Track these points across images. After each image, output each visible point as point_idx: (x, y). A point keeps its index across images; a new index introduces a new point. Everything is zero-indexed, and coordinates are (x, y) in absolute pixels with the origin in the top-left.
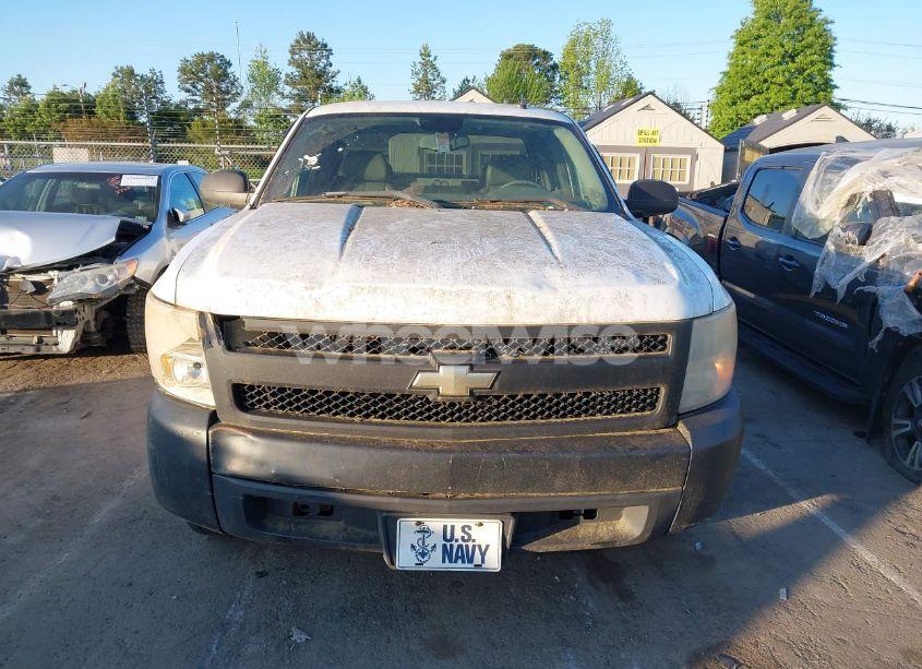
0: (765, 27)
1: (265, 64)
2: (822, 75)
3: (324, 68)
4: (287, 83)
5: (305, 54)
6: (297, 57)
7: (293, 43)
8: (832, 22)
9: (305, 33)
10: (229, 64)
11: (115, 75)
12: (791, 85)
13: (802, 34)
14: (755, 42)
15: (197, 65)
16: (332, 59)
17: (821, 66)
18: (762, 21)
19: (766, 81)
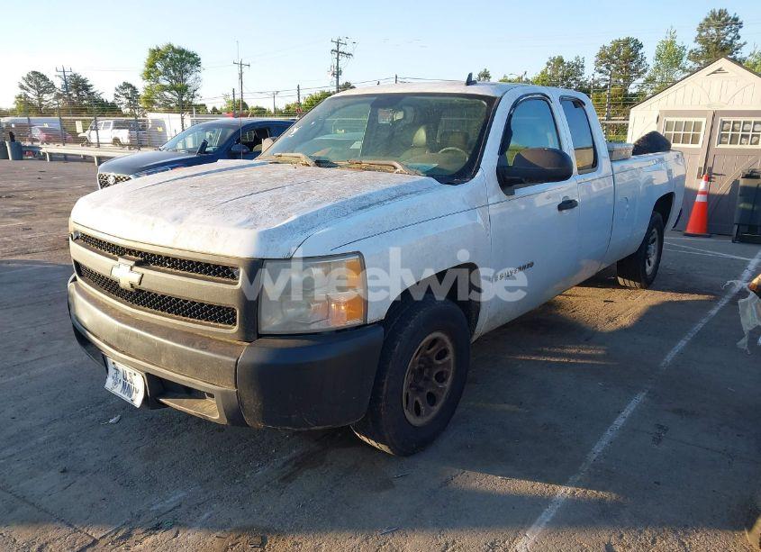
1: (672, 43)
3: (731, 41)
4: (689, 58)
5: (713, 31)
6: (704, 34)
7: (702, 21)
9: (717, 11)
10: (641, 46)
11: (548, 64)
15: (613, 49)
16: (741, 32)
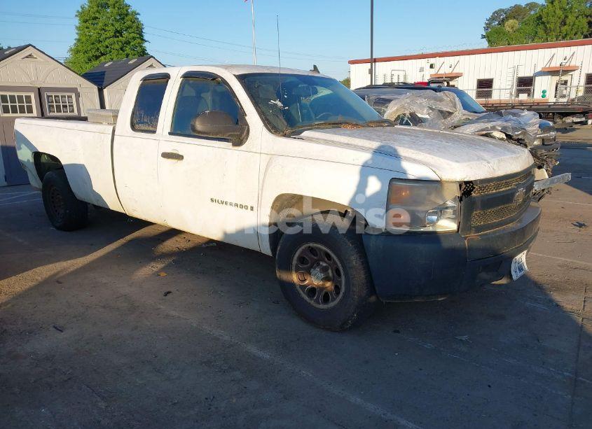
0: (97, 11)
2: (141, 47)
8: (138, 14)
12: (124, 51)
13: (123, 19)
14: (94, 22)
17: (139, 40)
18: (96, 9)
19: (107, 47)
